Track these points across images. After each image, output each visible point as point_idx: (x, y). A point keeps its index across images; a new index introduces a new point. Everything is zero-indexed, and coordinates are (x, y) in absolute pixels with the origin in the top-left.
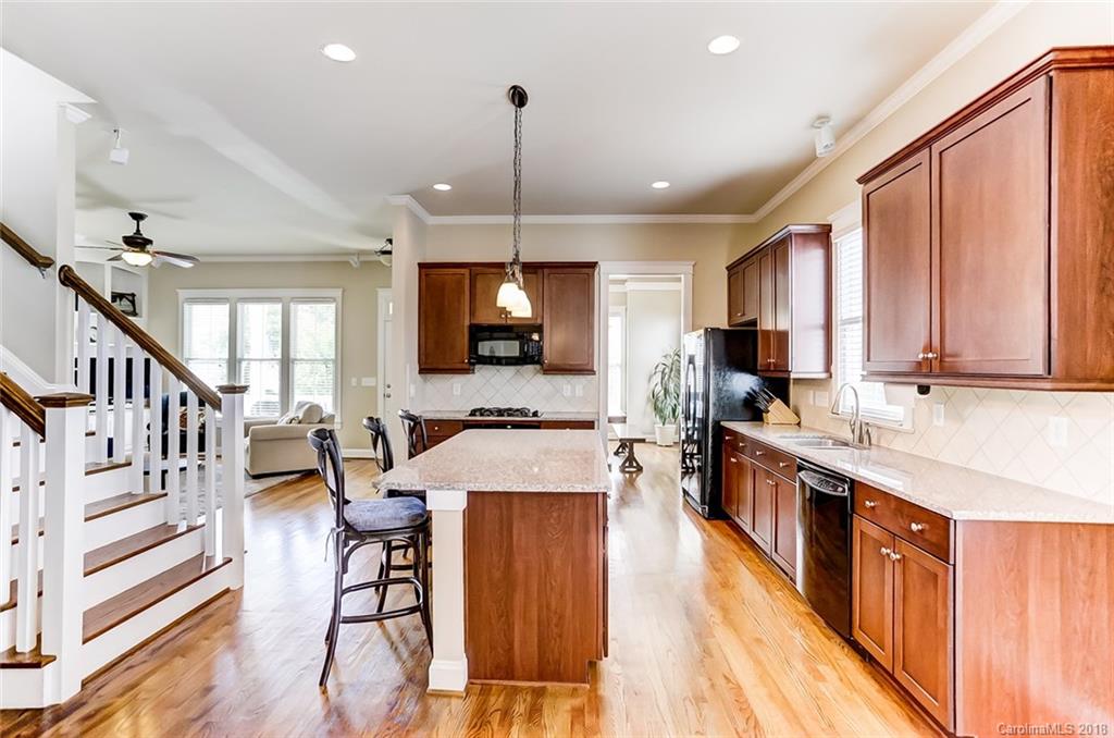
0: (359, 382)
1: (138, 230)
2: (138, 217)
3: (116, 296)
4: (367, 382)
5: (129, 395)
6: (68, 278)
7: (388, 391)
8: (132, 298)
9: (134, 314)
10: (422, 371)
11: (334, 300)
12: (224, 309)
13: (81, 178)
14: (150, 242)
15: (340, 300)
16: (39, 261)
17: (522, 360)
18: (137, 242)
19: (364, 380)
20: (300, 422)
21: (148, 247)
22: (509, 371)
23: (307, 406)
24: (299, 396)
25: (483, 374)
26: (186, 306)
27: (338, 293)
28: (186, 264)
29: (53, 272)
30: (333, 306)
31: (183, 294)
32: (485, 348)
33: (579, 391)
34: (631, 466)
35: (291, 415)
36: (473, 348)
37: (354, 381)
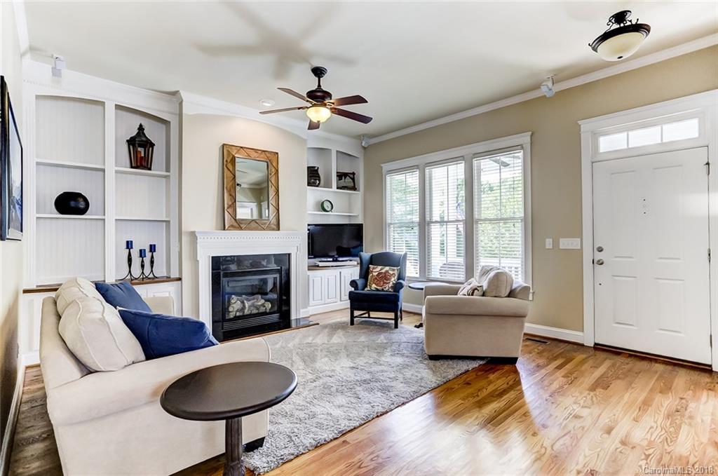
0: (556, 243)
1: (319, 85)
2: (318, 72)
3: (343, 175)
4: (567, 243)
7: (599, 256)
8: (353, 178)
11: (522, 147)
12: (415, 176)
15: (528, 148)
18: (318, 97)
19: (562, 240)
20: (483, 295)
23: (492, 274)
24: (483, 261)
26: (388, 177)
27: (525, 139)
30: (520, 154)
31: (385, 168)
35: (474, 282)
37: (549, 243)
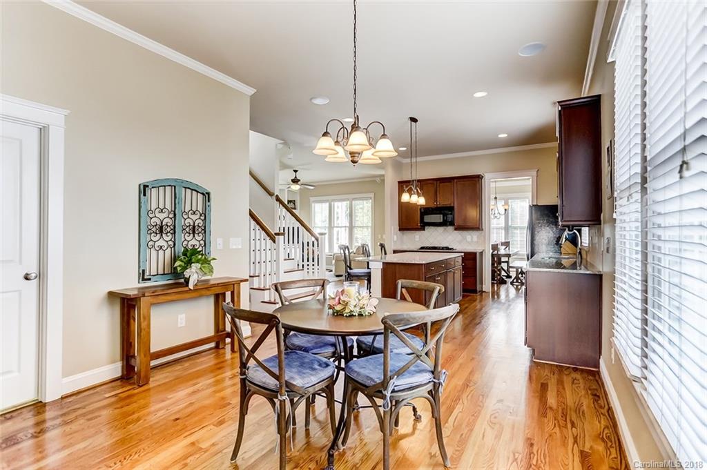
0: (382, 237)
1: (296, 176)
2: (296, 171)
3: (289, 202)
5: (293, 243)
6: (278, 199)
8: (294, 202)
9: (295, 208)
10: (400, 230)
11: (371, 198)
12: (327, 205)
13: (280, 162)
14: (299, 180)
15: (373, 198)
16: (271, 194)
17: (444, 224)
18: (295, 181)
19: (384, 236)
20: (354, 254)
21: (299, 183)
22: (441, 229)
23: (357, 247)
25: (429, 230)
26: (313, 204)
27: (372, 195)
28: (312, 188)
29: (274, 197)
30: (371, 201)
31: (312, 199)
32: (428, 219)
33: (475, 238)
34: (517, 282)
36: (422, 219)
37: (379, 236)
